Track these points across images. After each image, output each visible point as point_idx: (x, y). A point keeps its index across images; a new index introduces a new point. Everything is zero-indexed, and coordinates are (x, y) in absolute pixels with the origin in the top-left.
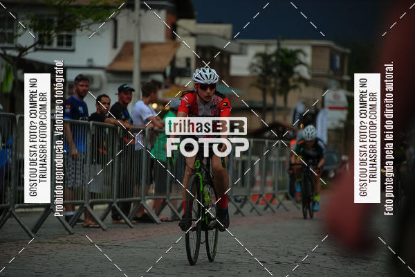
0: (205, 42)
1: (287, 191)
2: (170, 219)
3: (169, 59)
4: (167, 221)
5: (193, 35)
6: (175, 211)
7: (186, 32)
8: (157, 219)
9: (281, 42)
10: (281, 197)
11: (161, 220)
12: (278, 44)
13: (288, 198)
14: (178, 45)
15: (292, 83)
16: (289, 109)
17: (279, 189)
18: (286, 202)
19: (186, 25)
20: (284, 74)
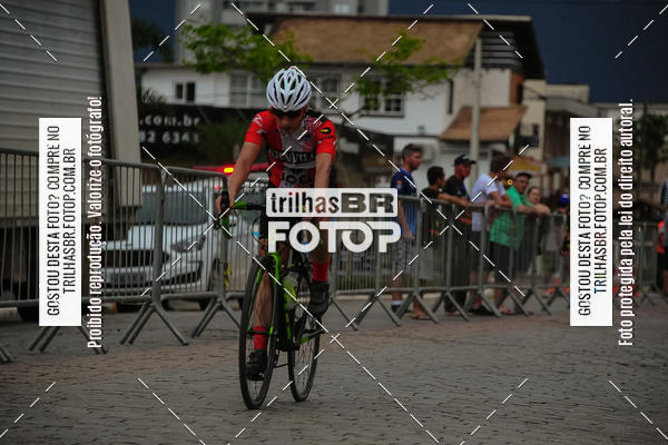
0: (556, 107)
1: (654, 281)
2: (512, 311)
3: (513, 127)
4: (508, 314)
5: (542, 98)
6: (520, 303)
7: (534, 95)
8: (497, 312)
9: (649, 106)
10: (646, 289)
11: (503, 313)
12: (645, 110)
13: (654, 290)
14: (523, 110)
15: (661, 155)
16: (658, 186)
17: (644, 279)
18: (652, 295)
19: (535, 86)
20: (652, 144)
